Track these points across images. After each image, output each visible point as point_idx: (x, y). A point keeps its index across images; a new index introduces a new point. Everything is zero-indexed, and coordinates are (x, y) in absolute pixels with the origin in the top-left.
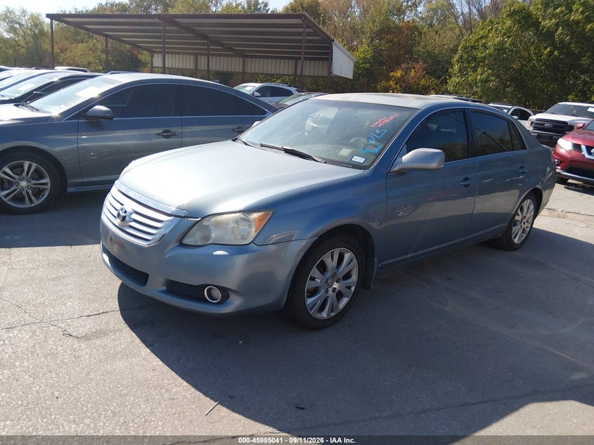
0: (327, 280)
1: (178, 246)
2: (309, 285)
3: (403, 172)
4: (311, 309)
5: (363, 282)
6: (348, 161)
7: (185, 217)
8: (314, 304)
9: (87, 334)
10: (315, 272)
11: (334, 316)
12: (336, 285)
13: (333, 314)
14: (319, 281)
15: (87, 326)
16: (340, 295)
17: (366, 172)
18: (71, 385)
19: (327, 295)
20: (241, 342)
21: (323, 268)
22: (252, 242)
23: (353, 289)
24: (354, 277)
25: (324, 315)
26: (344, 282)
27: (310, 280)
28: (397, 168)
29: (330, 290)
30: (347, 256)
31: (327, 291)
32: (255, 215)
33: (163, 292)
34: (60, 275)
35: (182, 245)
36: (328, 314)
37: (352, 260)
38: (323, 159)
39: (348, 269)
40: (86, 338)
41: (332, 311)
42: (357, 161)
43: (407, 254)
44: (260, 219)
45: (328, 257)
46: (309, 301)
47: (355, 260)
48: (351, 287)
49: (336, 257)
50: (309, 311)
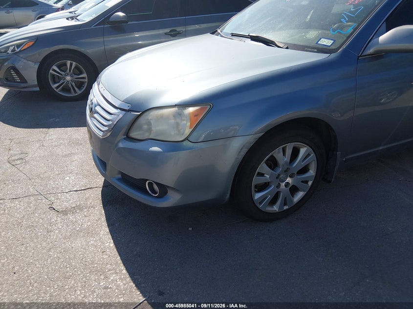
0: (279, 175)
1: (124, 139)
2: (256, 180)
3: (380, 55)
4: (260, 203)
5: (323, 175)
6: (313, 44)
7: (129, 111)
8: (263, 199)
9: (67, 208)
10: (263, 167)
11: (287, 210)
12: (289, 180)
13: (286, 208)
14: (268, 176)
15: (71, 200)
16: (294, 190)
17: (333, 56)
18: (31, 261)
19: (279, 190)
20: (190, 229)
21: (273, 164)
22: (187, 139)
23: (310, 183)
24: (312, 172)
25: (276, 208)
26: (299, 177)
27: (257, 176)
28: (371, 51)
29: (283, 184)
30: (303, 151)
31: (279, 186)
32: (191, 110)
33: (119, 179)
34: (73, 152)
35: (129, 138)
36: (281, 207)
37: (309, 155)
38: (285, 44)
39: (303, 164)
40: (65, 212)
41: (285, 204)
42: (325, 43)
43: (380, 146)
44: (196, 114)
45: (279, 152)
46: (258, 196)
47: (313, 155)
48: (308, 181)
49: (289, 152)
50: (258, 205)
